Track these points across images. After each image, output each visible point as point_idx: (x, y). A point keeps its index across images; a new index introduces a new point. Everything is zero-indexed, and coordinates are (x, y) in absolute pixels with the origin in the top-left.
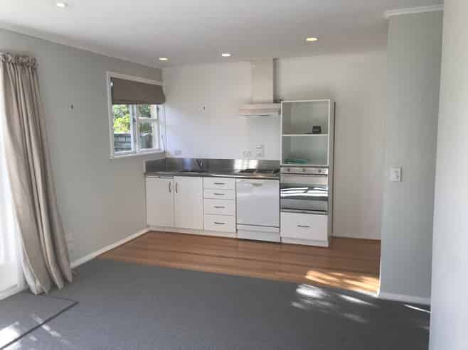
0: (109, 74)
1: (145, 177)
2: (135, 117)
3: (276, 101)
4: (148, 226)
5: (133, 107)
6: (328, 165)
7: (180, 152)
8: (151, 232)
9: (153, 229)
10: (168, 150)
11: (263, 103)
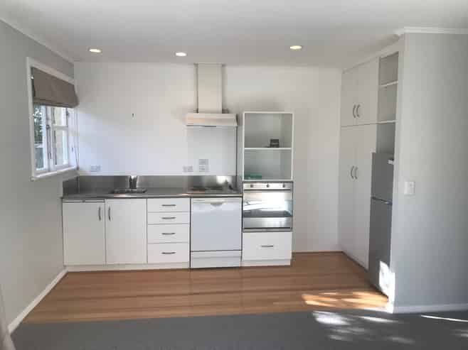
0: (30, 62)
1: (62, 202)
2: (50, 123)
3: (224, 111)
4: (65, 266)
5: (46, 109)
6: (292, 180)
7: (98, 168)
8: (68, 273)
9: (70, 270)
10: (81, 166)
11: (212, 112)
